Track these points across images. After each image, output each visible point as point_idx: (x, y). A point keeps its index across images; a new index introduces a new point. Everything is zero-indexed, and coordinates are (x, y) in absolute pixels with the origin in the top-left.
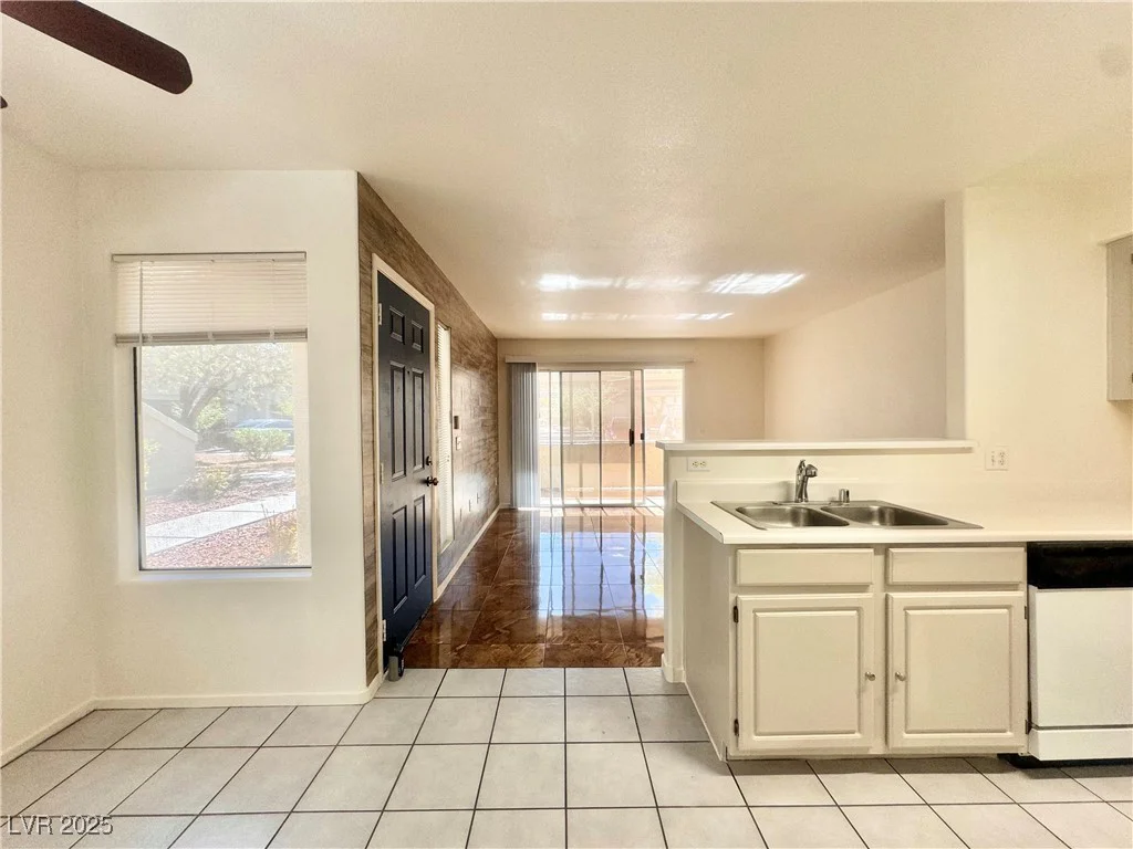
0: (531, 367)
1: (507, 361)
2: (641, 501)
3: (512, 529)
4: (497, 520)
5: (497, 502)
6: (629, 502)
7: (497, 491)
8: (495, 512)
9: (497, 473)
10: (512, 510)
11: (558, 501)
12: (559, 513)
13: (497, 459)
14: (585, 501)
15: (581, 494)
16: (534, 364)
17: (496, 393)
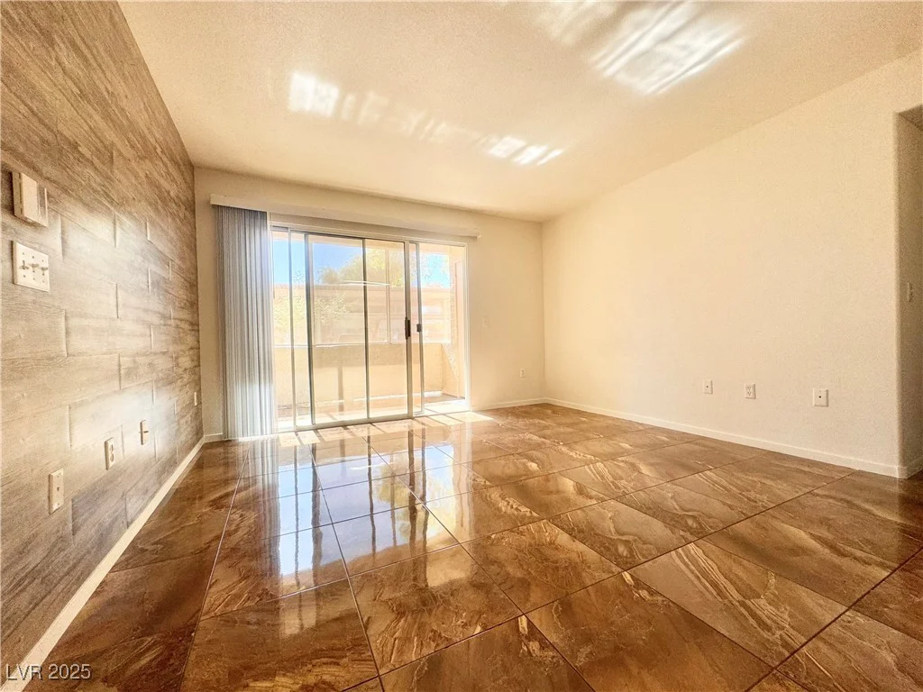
0: (258, 216)
1: (212, 203)
2: (419, 410)
3: (226, 482)
4: (199, 465)
5: (199, 433)
6: (404, 411)
7: (198, 415)
8: (193, 454)
9: (197, 383)
10: (226, 443)
11: (305, 421)
12: (310, 438)
13: (197, 360)
14: (346, 417)
15: (341, 408)
16: (264, 214)
17: (193, 248)
